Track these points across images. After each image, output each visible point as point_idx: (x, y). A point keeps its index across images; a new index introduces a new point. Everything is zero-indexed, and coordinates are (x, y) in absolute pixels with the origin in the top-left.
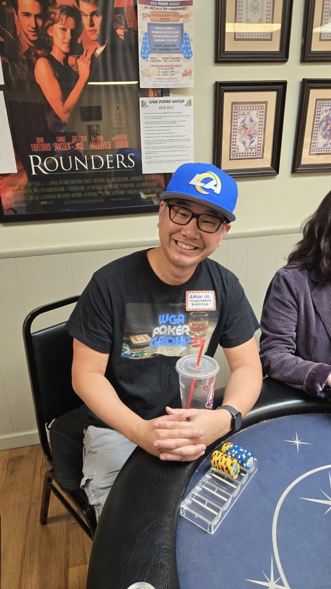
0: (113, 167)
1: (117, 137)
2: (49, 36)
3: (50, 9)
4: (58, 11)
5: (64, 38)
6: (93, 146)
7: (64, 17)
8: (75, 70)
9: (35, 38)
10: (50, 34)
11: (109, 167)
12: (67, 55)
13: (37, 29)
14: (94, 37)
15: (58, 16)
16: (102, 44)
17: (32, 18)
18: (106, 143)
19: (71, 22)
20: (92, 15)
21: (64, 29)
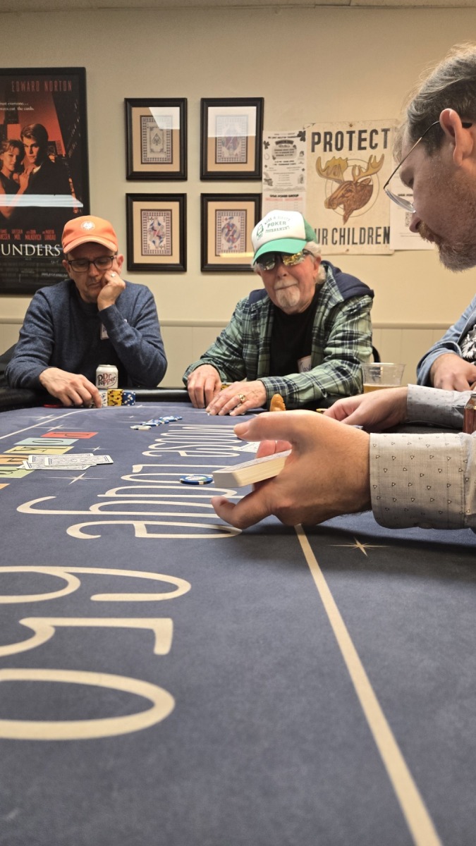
0: (42, 255)
1: (47, 232)
3: (3, 143)
4: (8, 144)
5: (11, 161)
6: (27, 237)
7: (12, 148)
8: (18, 182)
11: (39, 254)
12: (12, 173)
14: (32, 160)
15: (7, 147)
16: (38, 166)
18: (37, 236)
19: (16, 151)
20: (32, 146)
21: (12, 156)
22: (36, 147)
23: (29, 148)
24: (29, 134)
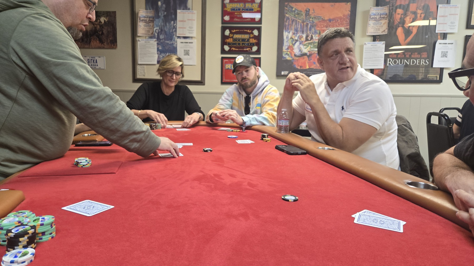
0: (419, 64)
1: (423, 53)
2: (404, 20)
3: (407, 12)
4: (409, 13)
5: (410, 21)
6: (412, 56)
7: (411, 14)
8: (411, 30)
9: (399, 21)
10: (405, 19)
11: (417, 64)
13: (401, 18)
17: (400, 15)
18: (418, 55)
19: (413, 16)
20: (421, 14)
21: (410, 18)
22: (423, 14)
23: (420, 15)
24: (420, 8)
